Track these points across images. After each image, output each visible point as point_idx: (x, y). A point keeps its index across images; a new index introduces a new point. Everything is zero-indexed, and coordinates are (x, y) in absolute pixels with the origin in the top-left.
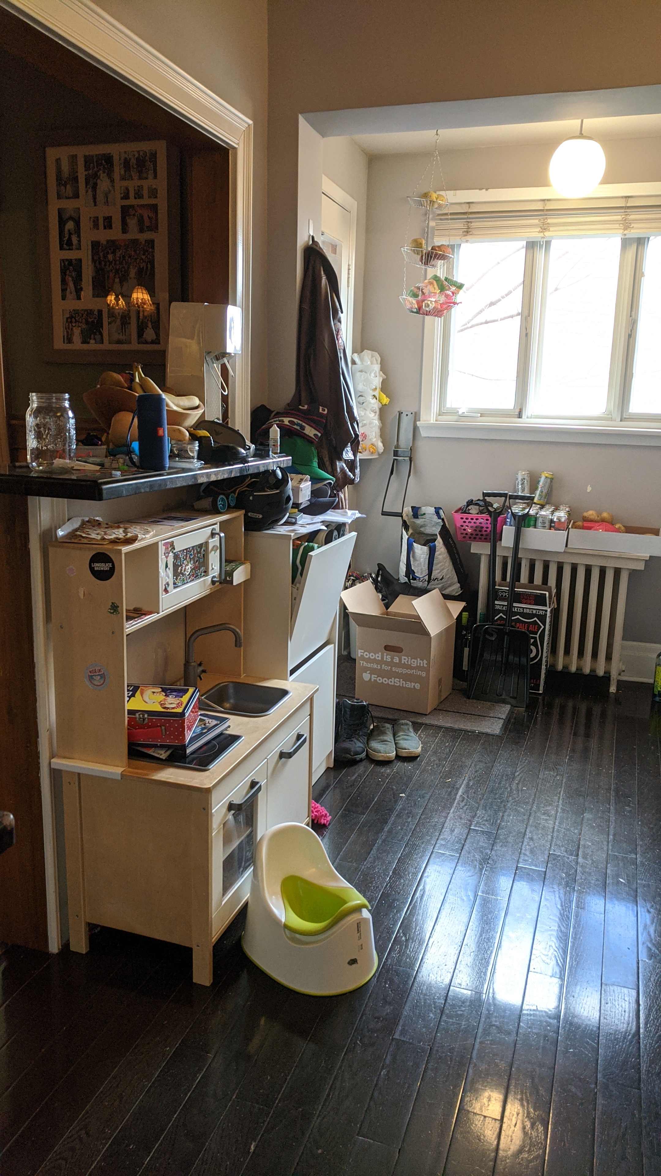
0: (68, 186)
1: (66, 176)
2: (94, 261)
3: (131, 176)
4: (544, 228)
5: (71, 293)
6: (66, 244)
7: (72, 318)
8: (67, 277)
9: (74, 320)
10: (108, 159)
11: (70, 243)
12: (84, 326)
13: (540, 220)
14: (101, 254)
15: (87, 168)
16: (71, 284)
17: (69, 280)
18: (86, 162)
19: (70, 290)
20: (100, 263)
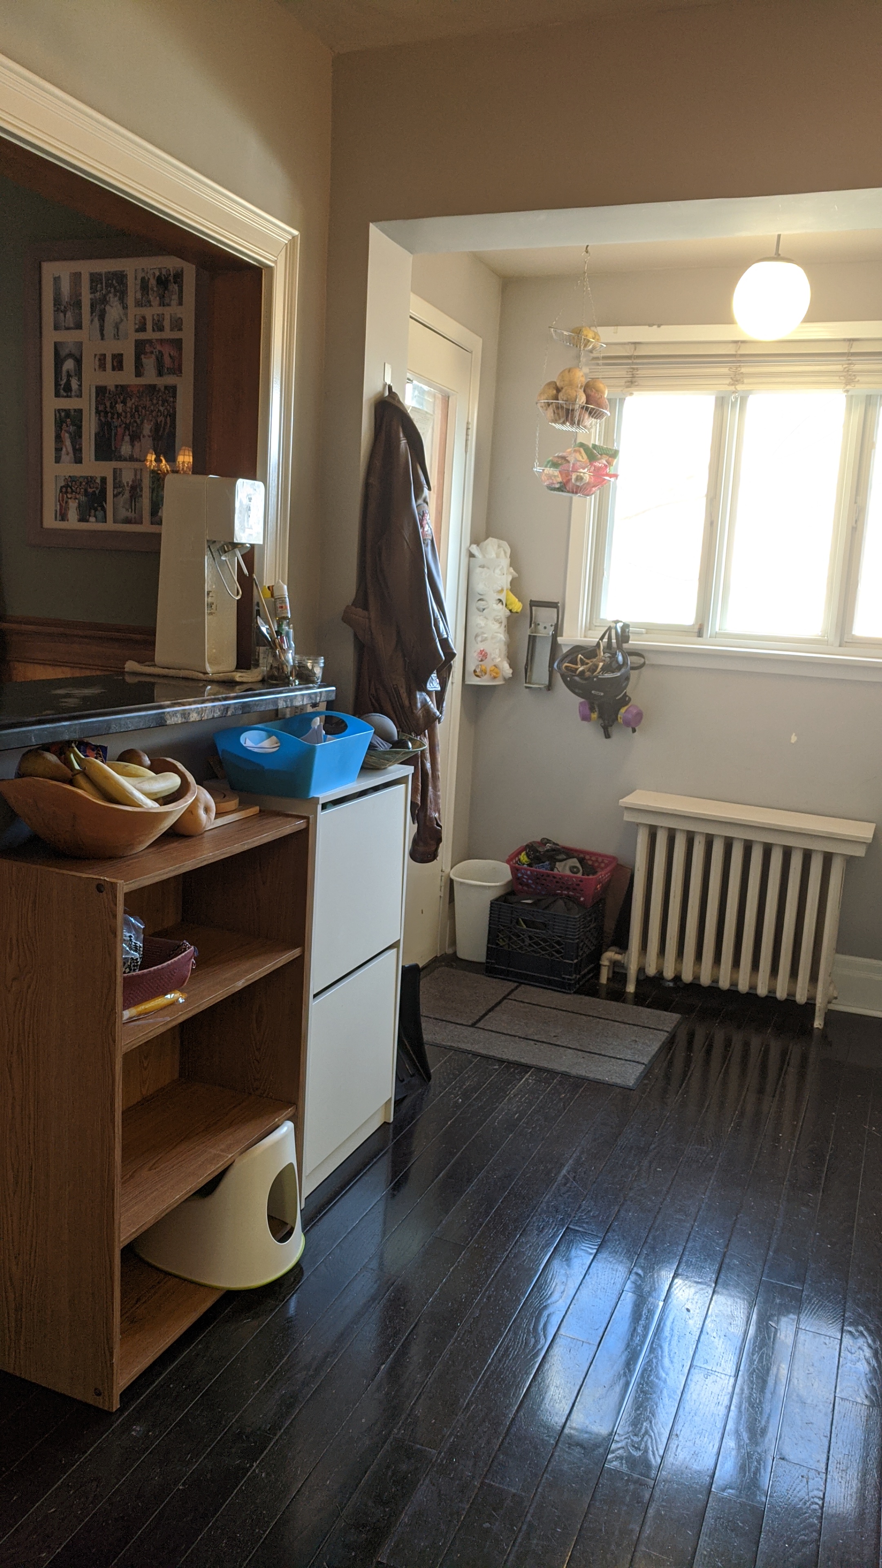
0: (69, 314)
1: (66, 300)
2: (98, 412)
3: (149, 302)
4: (736, 380)
5: (68, 454)
6: (63, 389)
7: (69, 487)
8: (63, 431)
9: (69, 490)
10: (120, 278)
11: (68, 388)
12: (83, 499)
13: (731, 368)
14: (108, 404)
15: (93, 290)
16: (68, 442)
17: (66, 437)
18: (92, 281)
19: (67, 451)
20: (106, 417)
